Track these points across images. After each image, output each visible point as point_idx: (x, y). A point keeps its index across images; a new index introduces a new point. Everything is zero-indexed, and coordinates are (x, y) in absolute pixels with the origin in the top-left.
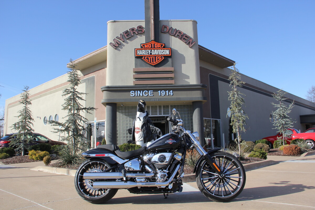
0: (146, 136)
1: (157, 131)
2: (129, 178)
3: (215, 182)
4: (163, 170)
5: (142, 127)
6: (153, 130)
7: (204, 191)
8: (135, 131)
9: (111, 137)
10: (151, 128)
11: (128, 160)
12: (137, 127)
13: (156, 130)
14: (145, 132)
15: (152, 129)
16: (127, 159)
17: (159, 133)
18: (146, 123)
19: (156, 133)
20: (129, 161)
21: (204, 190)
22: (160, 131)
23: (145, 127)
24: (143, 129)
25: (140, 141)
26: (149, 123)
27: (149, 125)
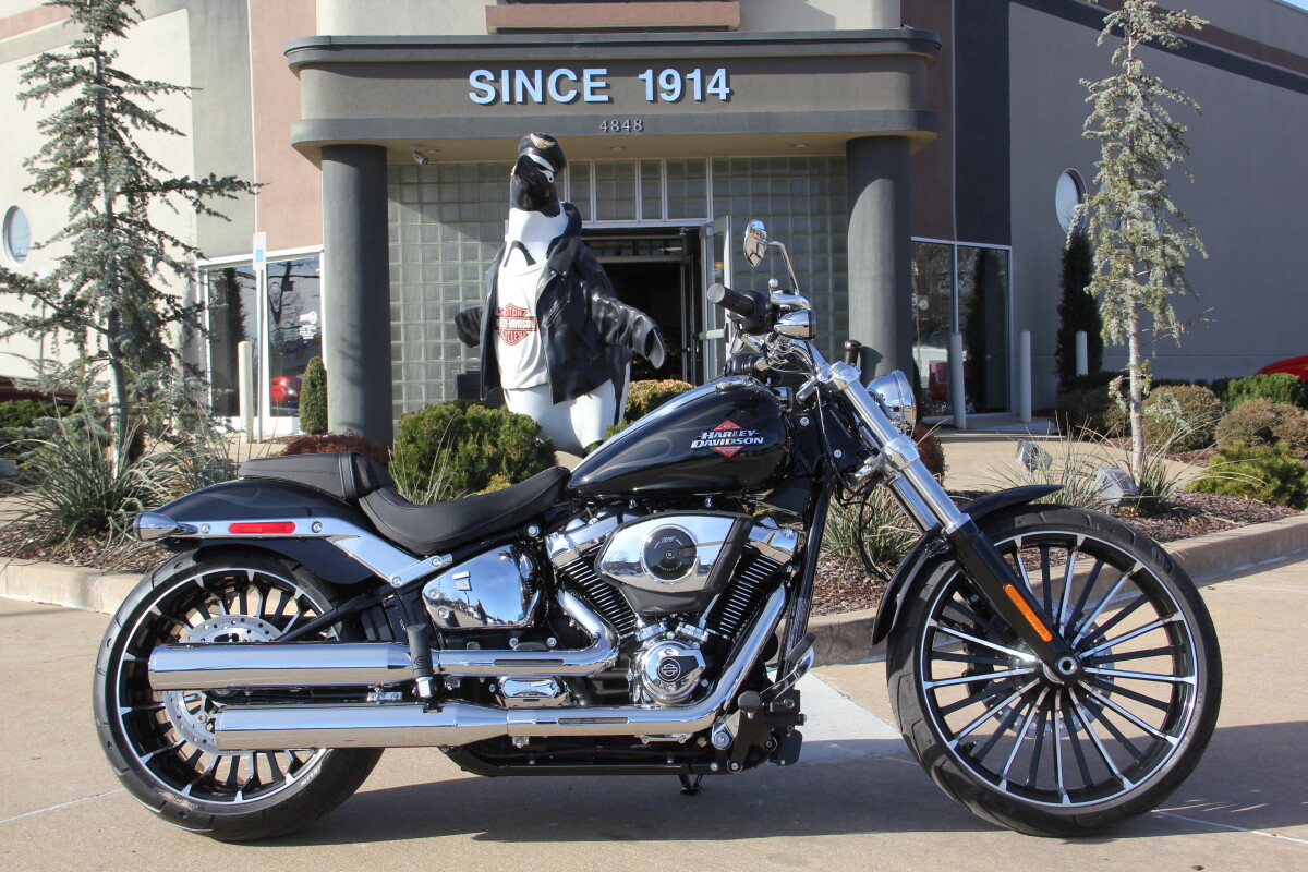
0: (563, 358)
1: (635, 330)
2: (452, 681)
3: (1013, 705)
4: (678, 628)
5: (543, 304)
6: (607, 323)
7: (938, 762)
8: (497, 328)
9: (358, 354)
10: (598, 311)
11: (449, 558)
12: (511, 305)
13: (630, 323)
14: (558, 334)
15: (602, 315)
16: (441, 553)
17: (644, 338)
18: (568, 276)
19: (630, 341)
20: (455, 563)
21: (944, 757)
22: (652, 331)
23: (561, 306)
24: (550, 315)
25: (530, 389)
26: (584, 279)
27: (585, 292)
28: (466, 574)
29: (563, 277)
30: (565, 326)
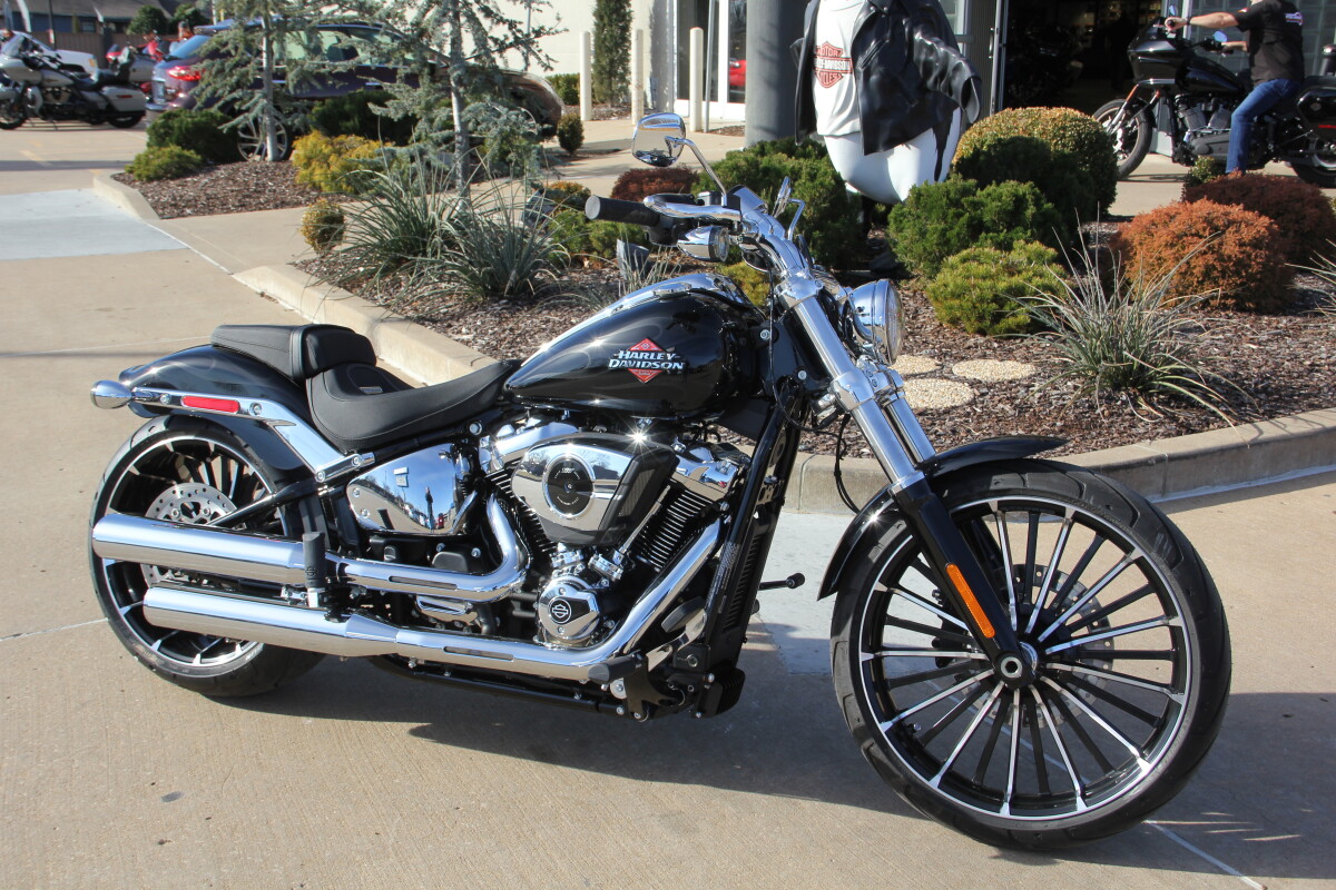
0: (877, 105)
1: (953, 77)
4: (591, 561)
5: (859, 44)
8: (814, 68)
10: (920, 52)
11: (370, 457)
12: (827, 44)
13: (950, 69)
14: (874, 78)
15: (923, 57)
16: (362, 451)
18: (888, 13)
21: (872, 740)
22: (969, 80)
23: (878, 46)
24: (865, 56)
25: (844, 136)
26: (907, 15)
27: (907, 30)
28: (404, 470)
29: (883, 13)
30: (881, 69)
